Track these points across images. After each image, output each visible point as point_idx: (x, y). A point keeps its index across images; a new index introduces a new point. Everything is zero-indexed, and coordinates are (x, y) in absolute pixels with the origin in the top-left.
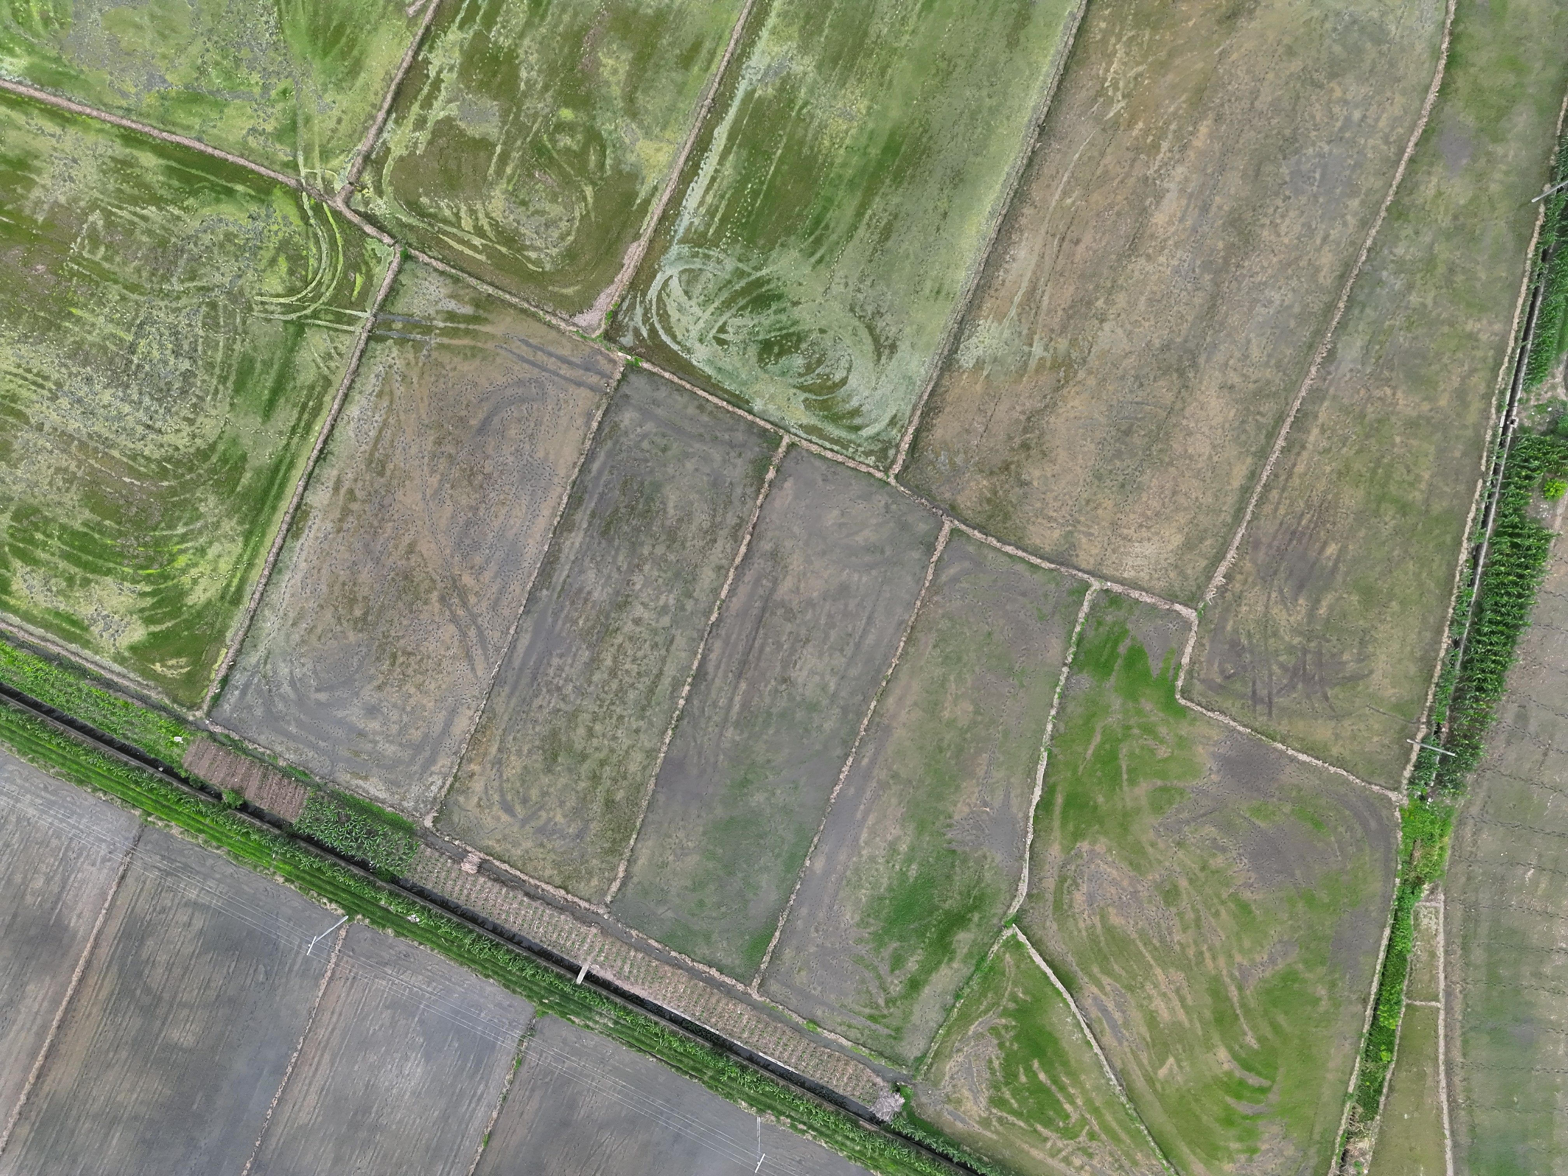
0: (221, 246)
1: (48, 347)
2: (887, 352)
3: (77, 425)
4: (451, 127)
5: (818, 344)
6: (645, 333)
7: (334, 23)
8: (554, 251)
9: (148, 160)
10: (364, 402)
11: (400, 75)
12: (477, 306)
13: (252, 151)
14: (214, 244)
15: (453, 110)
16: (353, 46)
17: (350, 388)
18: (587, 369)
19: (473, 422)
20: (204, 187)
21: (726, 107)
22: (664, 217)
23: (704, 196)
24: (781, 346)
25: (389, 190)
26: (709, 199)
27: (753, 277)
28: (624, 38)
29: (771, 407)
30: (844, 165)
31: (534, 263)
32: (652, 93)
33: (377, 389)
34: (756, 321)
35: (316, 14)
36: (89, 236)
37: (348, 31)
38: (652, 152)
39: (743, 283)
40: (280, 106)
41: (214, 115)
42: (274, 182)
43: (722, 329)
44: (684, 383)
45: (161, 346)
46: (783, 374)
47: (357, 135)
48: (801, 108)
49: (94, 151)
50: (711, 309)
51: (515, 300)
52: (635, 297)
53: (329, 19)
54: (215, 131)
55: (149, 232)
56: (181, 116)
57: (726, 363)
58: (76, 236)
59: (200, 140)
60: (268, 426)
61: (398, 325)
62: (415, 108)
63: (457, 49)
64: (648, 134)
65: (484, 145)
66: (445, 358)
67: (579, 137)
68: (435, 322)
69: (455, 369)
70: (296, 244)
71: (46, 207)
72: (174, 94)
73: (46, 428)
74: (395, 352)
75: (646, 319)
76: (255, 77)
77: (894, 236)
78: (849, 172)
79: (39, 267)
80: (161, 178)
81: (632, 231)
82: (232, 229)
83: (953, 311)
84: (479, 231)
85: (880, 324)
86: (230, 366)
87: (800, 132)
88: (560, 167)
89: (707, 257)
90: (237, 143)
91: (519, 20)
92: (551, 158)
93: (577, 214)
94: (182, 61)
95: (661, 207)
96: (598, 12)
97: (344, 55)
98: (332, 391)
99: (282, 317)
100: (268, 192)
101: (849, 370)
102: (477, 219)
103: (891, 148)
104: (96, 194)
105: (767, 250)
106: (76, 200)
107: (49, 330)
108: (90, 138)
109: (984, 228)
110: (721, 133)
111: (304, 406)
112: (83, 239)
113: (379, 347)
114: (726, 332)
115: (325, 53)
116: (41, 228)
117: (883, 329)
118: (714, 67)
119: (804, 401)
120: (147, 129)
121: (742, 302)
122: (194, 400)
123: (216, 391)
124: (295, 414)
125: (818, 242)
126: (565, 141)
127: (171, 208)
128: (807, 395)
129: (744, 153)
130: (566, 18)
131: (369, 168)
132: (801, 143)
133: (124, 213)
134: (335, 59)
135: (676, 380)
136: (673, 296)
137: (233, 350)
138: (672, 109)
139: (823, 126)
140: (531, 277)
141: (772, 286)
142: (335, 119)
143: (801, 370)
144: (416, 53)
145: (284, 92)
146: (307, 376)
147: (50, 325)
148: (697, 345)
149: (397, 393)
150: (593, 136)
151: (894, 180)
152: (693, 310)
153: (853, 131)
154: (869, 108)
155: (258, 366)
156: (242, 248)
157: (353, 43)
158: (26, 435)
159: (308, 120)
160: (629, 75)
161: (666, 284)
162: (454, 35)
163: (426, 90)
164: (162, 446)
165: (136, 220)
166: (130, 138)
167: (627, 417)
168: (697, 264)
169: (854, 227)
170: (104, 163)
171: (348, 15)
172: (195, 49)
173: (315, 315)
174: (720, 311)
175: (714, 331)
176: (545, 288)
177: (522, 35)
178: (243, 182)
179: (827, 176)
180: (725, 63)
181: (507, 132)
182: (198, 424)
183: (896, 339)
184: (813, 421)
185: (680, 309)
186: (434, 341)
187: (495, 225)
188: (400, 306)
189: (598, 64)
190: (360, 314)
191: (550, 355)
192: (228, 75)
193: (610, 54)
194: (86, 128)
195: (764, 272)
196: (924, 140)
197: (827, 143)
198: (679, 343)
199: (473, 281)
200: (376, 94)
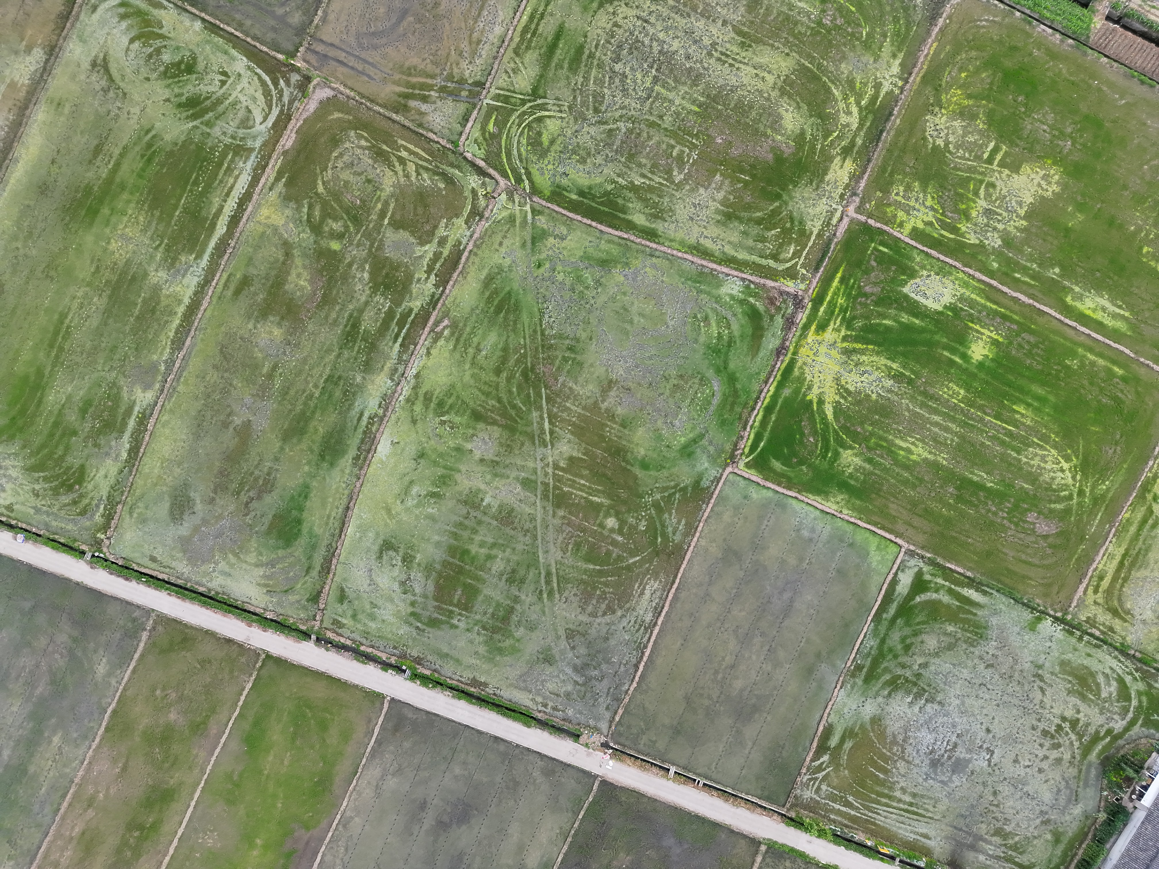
0: (589, 154)
1: (716, 83)
2: (99, 62)
3: (698, 24)
4: (420, 238)
5: (151, 70)
6: (282, 82)
7: (502, 315)
8: (347, 145)
9: (639, 219)
10: (491, 37)
11: (455, 275)
12: (405, 106)
13: (564, 224)
14: (594, 155)
15: (419, 251)
16: (488, 298)
17: (499, 48)
18: (325, 56)
19: (411, 19)
20: (599, 198)
21: (217, 248)
22: (264, 168)
23: (235, 182)
24: (179, 69)
25: (467, 193)
26: (231, 180)
27: (199, 121)
28: (292, 299)
29: (187, 23)
30: (129, 202)
31: (363, 137)
32: (272, 259)
33: (481, 46)
34: (198, 88)
35: (515, 322)
36: (684, 163)
37: (492, 309)
38: (273, 216)
39: (207, 117)
40: (543, 256)
41: (591, 250)
42: (548, 200)
43: (223, 83)
44: (253, 43)
45: (635, 82)
46: (178, 48)
47: (489, 233)
48: (160, 245)
49: (677, 226)
50: (231, 99)
51: (377, 108)
52: (288, 109)
53: (505, 319)
54: (590, 239)
55: (640, 165)
56: (615, 250)
57: (221, 58)
58: (693, 165)
59: (601, 231)
60: (560, 20)
61: (464, 94)
62: (446, 252)
63: (414, 295)
64: (276, 229)
65: (397, 225)
66: (430, 68)
67: (326, 229)
68: (437, 95)
69: (424, 60)
70: (535, 154)
71: (714, 185)
72: (619, 266)
73: (720, 22)
74: (467, 73)
75: (281, 93)
76: (560, 277)
77: (92, 147)
78: (125, 196)
79: (720, 141)
80: (630, 205)
81: (289, 158)
82: (581, 167)
83: (47, 89)
84: (402, 161)
85: (104, 83)
86: (586, 66)
87: (161, 228)
88: (341, 207)
89: (233, 137)
90: (574, 230)
91: (368, 315)
92: (348, 213)
93: (330, 172)
94: (612, 290)
95: (266, 174)
96: (310, 319)
97: (496, 292)
98: (513, 45)
99: (547, 101)
100: (553, 193)
101: (128, 49)
102: (404, 171)
103: (93, 213)
104: (678, 195)
105: (188, 141)
106: (692, 190)
107: (715, 95)
108: (680, 235)
109: (23, 151)
110: (221, 229)
111: (534, 34)
112: (688, 161)
113: (478, 78)
114: (221, 81)
115: (509, 293)
116: (717, 170)
117: (101, 79)
118: (225, 276)
119: (162, 27)
120: (639, 240)
121: (208, 103)
122: (612, 41)
123: (596, 47)
124: (540, 29)
125: (149, 145)
126: (337, 226)
127: (624, 183)
128: (160, 32)
129: (204, 213)
130: (334, 315)
131: (481, 209)
132: (160, 219)
133: (657, 179)
134: (503, 289)
135: (258, 45)
136: (260, 109)
137: (584, 77)
138: (257, 247)
139: (144, 231)
140: (365, 126)
141: (184, 114)
142: (504, 245)
143: (163, 50)
144: (443, 292)
145: (539, 266)
146: (531, 57)
147: (715, 99)
148: (242, 72)
149: (466, 43)
150: (316, 229)
151: (91, 188)
152: (245, 98)
153: (121, 227)
154: (108, 243)
155: (566, 65)
156: (574, 152)
157: (489, 300)
158: (736, 17)
159: (524, 245)
160: (288, 273)
161: (265, 119)
162: (416, 305)
163: (438, 266)
164: (637, 7)
165: (650, 175)
166: (651, 235)
167: (296, 19)
168: (241, 132)
169: (122, 155)
170: (671, 217)
171: (492, 322)
172: (603, 298)
173: (523, 102)
174: (225, 97)
175: (229, 82)
176: (355, 117)
177: (367, 303)
178: (571, 201)
179: (141, 194)
180: (216, 278)
181: (379, 233)
182: (611, 23)
183: (92, 71)
184: (156, 12)
185: (254, 99)
186: (438, 81)
187: (391, 166)
188: (462, 107)
189: (311, 282)
190: (491, 102)
191: (352, 68)
192: (579, 279)
193: (302, 288)
194: (682, 243)
195: (191, 125)
196: (68, 218)
197: (141, 219)
198: (256, 74)
199: (407, 123)
200: (473, 263)
